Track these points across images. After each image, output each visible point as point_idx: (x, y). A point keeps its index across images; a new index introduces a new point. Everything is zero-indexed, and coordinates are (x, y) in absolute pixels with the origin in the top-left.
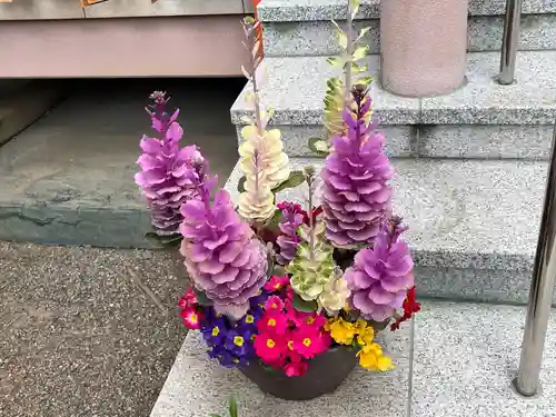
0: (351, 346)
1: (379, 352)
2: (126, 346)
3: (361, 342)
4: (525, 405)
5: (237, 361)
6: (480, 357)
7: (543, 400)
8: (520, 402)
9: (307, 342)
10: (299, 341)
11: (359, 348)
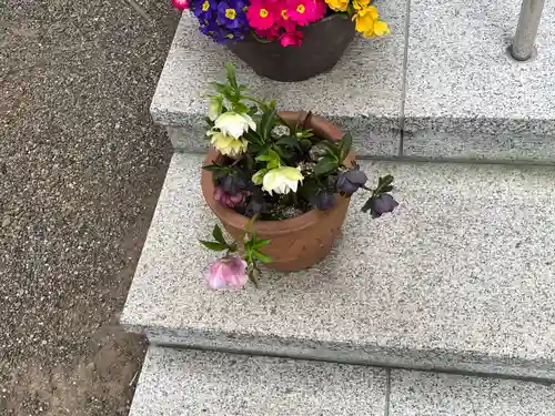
0: (346, 12)
1: (375, 16)
2: (118, 58)
3: (356, 7)
4: (519, 69)
5: (231, 36)
6: (476, 28)
7: (537, 64)
8: (515, 67)
9: (301, 9)
10: (292, 8)
11: (355, 12)
